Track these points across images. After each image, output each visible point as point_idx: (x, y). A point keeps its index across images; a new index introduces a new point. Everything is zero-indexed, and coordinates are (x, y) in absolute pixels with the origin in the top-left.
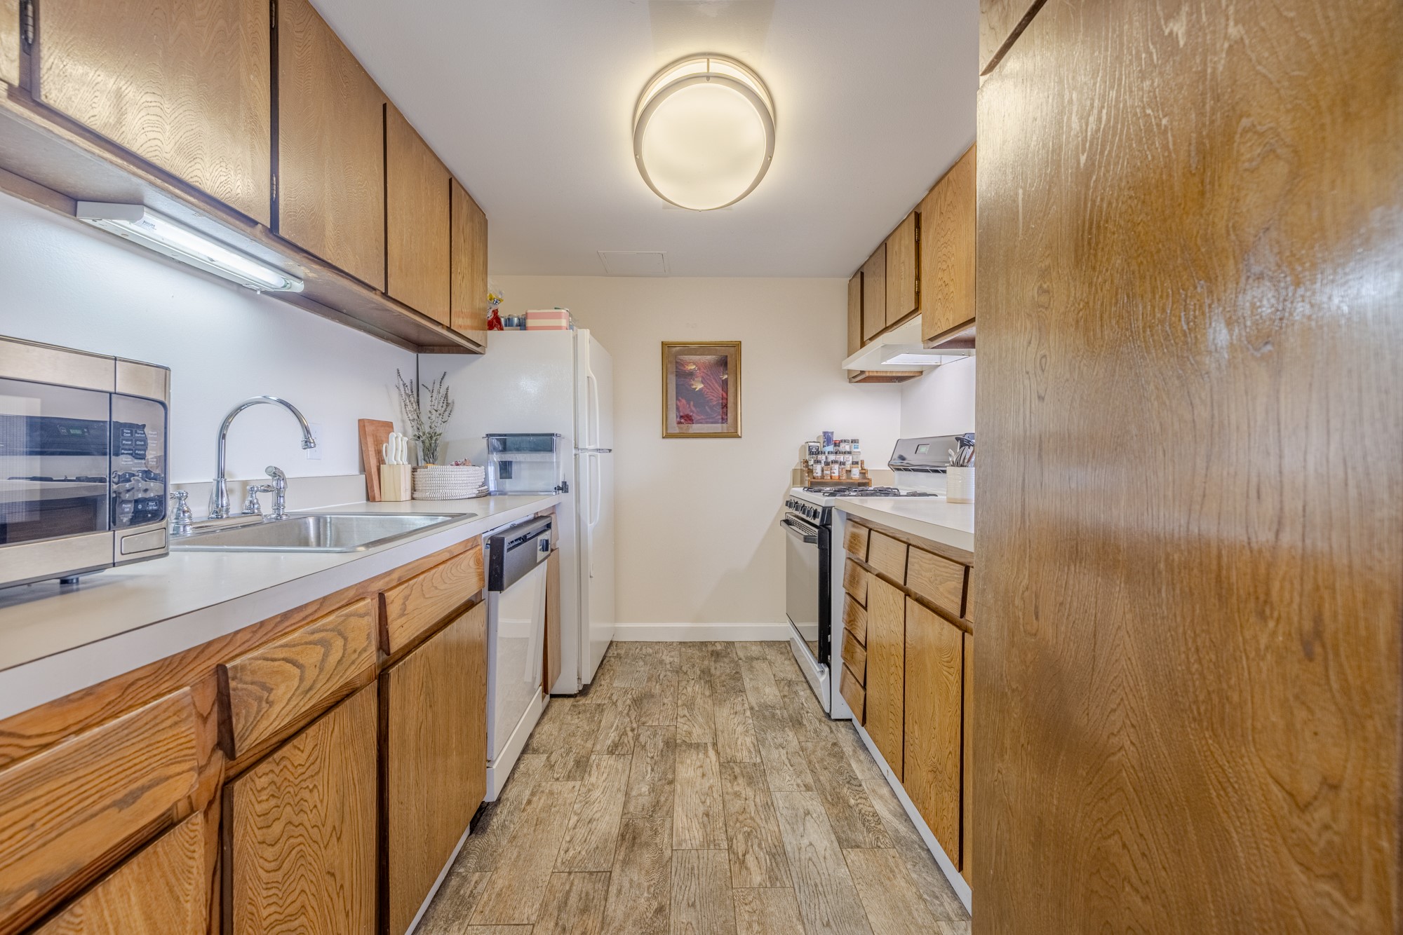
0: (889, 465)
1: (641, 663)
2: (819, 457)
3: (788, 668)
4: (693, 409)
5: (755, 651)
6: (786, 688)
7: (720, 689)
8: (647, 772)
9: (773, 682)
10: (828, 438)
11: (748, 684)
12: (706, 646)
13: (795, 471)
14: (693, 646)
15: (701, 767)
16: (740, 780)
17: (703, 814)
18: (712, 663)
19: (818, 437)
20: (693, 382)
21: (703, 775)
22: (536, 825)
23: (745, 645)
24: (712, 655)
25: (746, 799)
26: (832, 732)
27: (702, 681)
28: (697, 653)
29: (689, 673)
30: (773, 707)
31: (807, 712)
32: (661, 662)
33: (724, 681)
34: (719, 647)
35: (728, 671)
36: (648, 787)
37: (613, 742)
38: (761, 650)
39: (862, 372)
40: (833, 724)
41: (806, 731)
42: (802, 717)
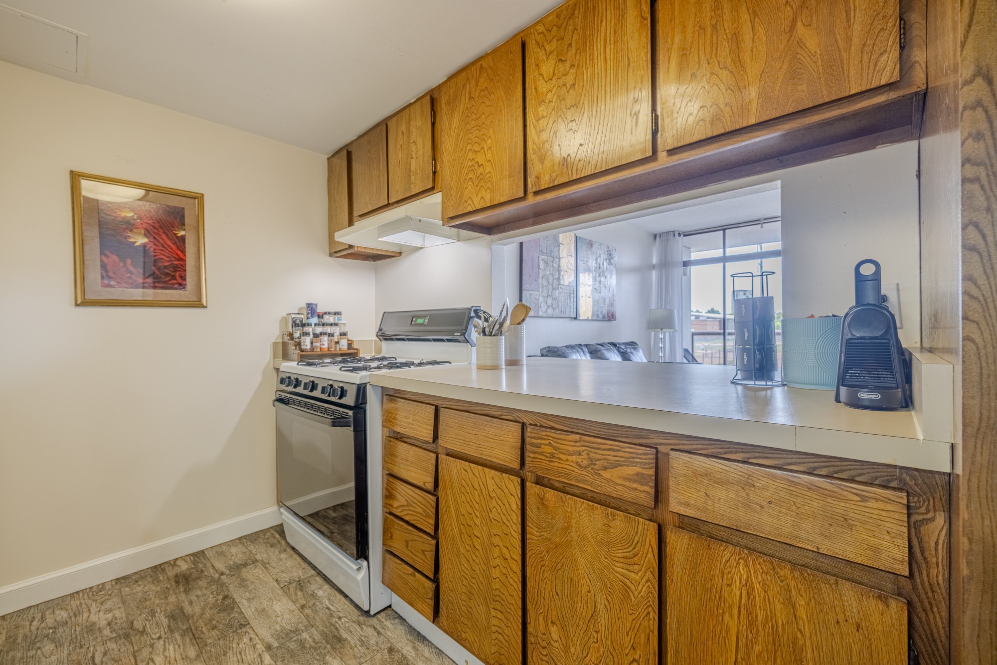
0: (377, 336)
1: (49, 647)
3: (289, 564)
4: (132, 269)
5: (237, 554)
6: (299, 593)
7: (210, 636)
9: (280, 592)
10: (311, 309)
11: (248, 609)
12: (163, 570)
13: (275, 344)
14: (143, 578)
18: (183, 597)
20: (130, 234)
23: (220, 550)
24: (177, 582)
26: (379, 633)
27: (177, 635)
28: (153, 588)
29: (148, 629)
30: (296, 631)
31: (340, 618)
32: (91, 628)
33: (211, 620)
34: (184, 567)
35: (211, 600)
38: (244, 550)
39: (351, 247)
40: (374, 621)
41: (351, 648)
42: (337, 629)
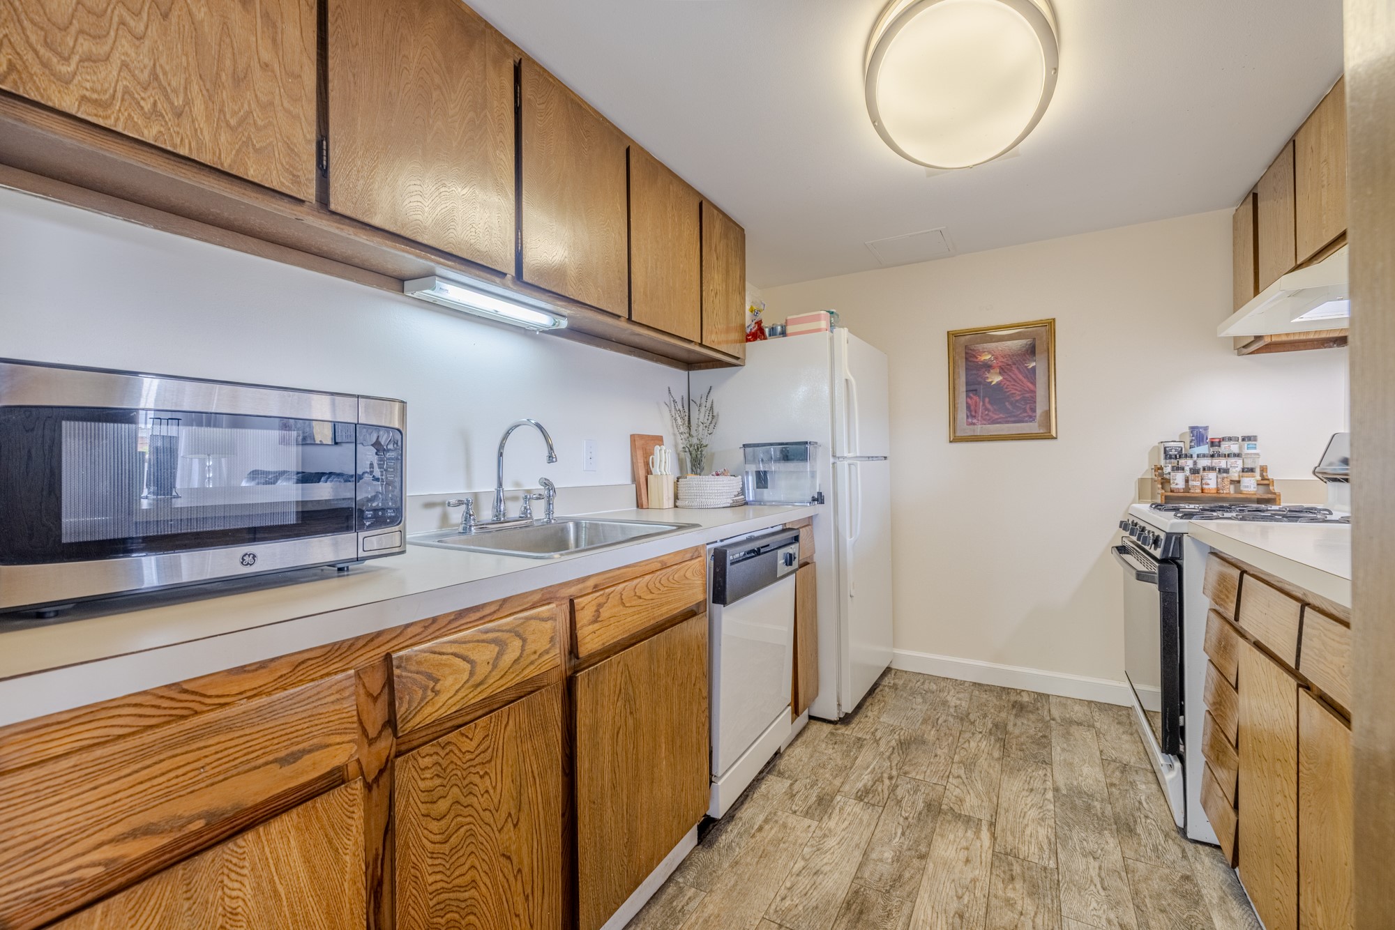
0: (1314, 473)
1: (919, 700)
2: (1182, 462)
3: (1127, 746)
4: (989, 406)
5: (1078, 712)
6: (1118, 773)
7: (1015, 753)
8: (896, 834)
9: (1098, 761)
10: (1198, 435)
11: (1057, 754)
12: (1008, 693)
13: (1142, 481)
14: (991, 691)
15: (967, 849)
16: (1019, 884)
17: (956, 913)
18: (1012, 718)
19: (1181, 435)
20: (988, 375)
21: (967, 861)
22: (761, 857)
23: (1064, 701)
24: (1013, 706)
25: (1021, 914)
26: (1185, 857)
27: (993, 738)
28: (994, 700)
29: (977, 723)
30: (1091, 796)
31: (1147, 817)
32: (945, 703)
33: (1022, 744)
34: (1025, 698)
35: (1032, 732)
36: (892, 853)
37: (865, 786)
38: (1088, 712)
39: (1258, 338)
40: (1190, 848)
41: (1139, 844)
42: (1135, 821)
